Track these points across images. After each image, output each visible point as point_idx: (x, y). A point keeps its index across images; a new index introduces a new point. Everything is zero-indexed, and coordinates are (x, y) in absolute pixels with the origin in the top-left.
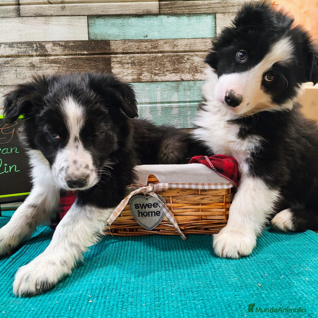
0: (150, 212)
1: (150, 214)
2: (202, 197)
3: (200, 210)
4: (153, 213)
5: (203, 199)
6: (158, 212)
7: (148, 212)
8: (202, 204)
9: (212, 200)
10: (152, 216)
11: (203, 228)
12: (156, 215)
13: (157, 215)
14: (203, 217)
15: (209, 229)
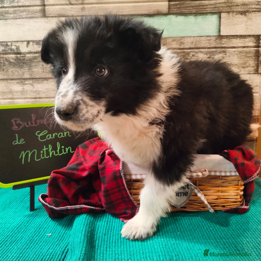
0: (180, 193)
1: (180, 194)
2: (223, 181)
3: (220, 191)
4: (182, 194)
5: (223, 182)
6: (186, 193)
7: (177, 193)
8: (222, 187)
9: (230, 184)
10: (181, 196)
11: (221, 206)
12: (184, 195)
13: (186, 195)
14: (222, 197)
15: (226, 206)
